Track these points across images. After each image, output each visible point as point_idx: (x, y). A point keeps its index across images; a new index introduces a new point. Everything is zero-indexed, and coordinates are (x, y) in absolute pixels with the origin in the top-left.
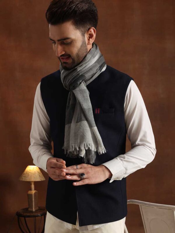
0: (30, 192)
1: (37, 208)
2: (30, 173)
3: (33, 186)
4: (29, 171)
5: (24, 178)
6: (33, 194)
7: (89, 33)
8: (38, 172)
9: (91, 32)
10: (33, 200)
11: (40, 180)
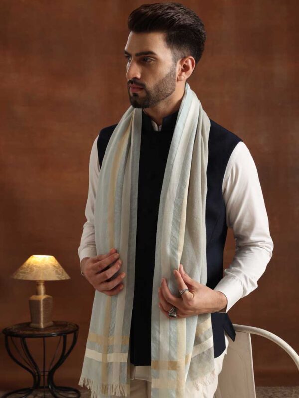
0: (34, 298)
1: (51, 323)
2: (35, 268)
3: (42, 288)
4: (35, 264)
5: (21, 274)
6: (42, 300)
7: (184, 63)
8: (54, 266)
9: (187, 62)
10: (42, 309)
11: (58, 279)
